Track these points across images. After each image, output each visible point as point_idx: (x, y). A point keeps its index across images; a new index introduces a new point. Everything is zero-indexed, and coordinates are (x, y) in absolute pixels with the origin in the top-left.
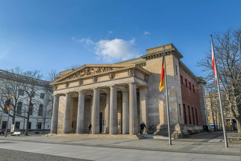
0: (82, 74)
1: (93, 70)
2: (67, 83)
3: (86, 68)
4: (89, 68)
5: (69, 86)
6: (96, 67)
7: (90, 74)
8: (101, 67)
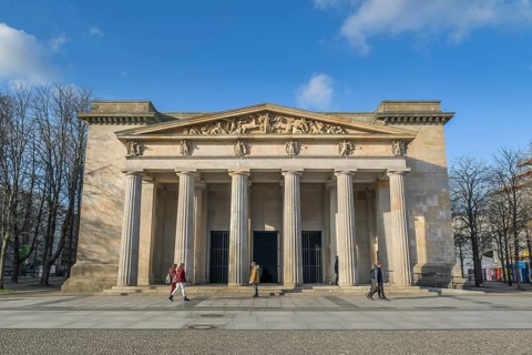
0: (248, 126)
1: (285, 122)
2: (191, 144)
3: (263, 113)
4: (272, 114)
5: (196, 152)
6: (296, 118)
7: (274, 131)
8: (314, 121)
